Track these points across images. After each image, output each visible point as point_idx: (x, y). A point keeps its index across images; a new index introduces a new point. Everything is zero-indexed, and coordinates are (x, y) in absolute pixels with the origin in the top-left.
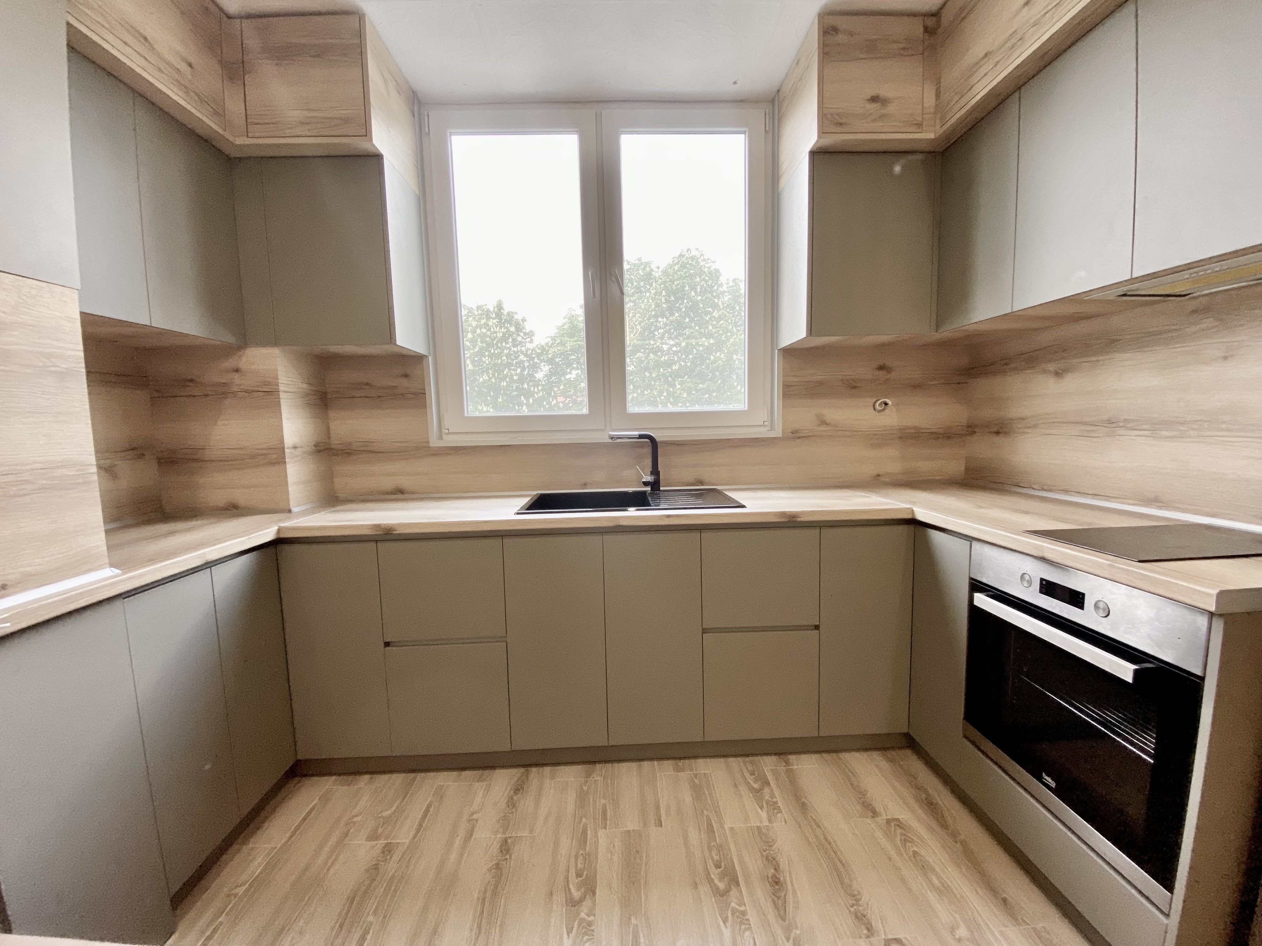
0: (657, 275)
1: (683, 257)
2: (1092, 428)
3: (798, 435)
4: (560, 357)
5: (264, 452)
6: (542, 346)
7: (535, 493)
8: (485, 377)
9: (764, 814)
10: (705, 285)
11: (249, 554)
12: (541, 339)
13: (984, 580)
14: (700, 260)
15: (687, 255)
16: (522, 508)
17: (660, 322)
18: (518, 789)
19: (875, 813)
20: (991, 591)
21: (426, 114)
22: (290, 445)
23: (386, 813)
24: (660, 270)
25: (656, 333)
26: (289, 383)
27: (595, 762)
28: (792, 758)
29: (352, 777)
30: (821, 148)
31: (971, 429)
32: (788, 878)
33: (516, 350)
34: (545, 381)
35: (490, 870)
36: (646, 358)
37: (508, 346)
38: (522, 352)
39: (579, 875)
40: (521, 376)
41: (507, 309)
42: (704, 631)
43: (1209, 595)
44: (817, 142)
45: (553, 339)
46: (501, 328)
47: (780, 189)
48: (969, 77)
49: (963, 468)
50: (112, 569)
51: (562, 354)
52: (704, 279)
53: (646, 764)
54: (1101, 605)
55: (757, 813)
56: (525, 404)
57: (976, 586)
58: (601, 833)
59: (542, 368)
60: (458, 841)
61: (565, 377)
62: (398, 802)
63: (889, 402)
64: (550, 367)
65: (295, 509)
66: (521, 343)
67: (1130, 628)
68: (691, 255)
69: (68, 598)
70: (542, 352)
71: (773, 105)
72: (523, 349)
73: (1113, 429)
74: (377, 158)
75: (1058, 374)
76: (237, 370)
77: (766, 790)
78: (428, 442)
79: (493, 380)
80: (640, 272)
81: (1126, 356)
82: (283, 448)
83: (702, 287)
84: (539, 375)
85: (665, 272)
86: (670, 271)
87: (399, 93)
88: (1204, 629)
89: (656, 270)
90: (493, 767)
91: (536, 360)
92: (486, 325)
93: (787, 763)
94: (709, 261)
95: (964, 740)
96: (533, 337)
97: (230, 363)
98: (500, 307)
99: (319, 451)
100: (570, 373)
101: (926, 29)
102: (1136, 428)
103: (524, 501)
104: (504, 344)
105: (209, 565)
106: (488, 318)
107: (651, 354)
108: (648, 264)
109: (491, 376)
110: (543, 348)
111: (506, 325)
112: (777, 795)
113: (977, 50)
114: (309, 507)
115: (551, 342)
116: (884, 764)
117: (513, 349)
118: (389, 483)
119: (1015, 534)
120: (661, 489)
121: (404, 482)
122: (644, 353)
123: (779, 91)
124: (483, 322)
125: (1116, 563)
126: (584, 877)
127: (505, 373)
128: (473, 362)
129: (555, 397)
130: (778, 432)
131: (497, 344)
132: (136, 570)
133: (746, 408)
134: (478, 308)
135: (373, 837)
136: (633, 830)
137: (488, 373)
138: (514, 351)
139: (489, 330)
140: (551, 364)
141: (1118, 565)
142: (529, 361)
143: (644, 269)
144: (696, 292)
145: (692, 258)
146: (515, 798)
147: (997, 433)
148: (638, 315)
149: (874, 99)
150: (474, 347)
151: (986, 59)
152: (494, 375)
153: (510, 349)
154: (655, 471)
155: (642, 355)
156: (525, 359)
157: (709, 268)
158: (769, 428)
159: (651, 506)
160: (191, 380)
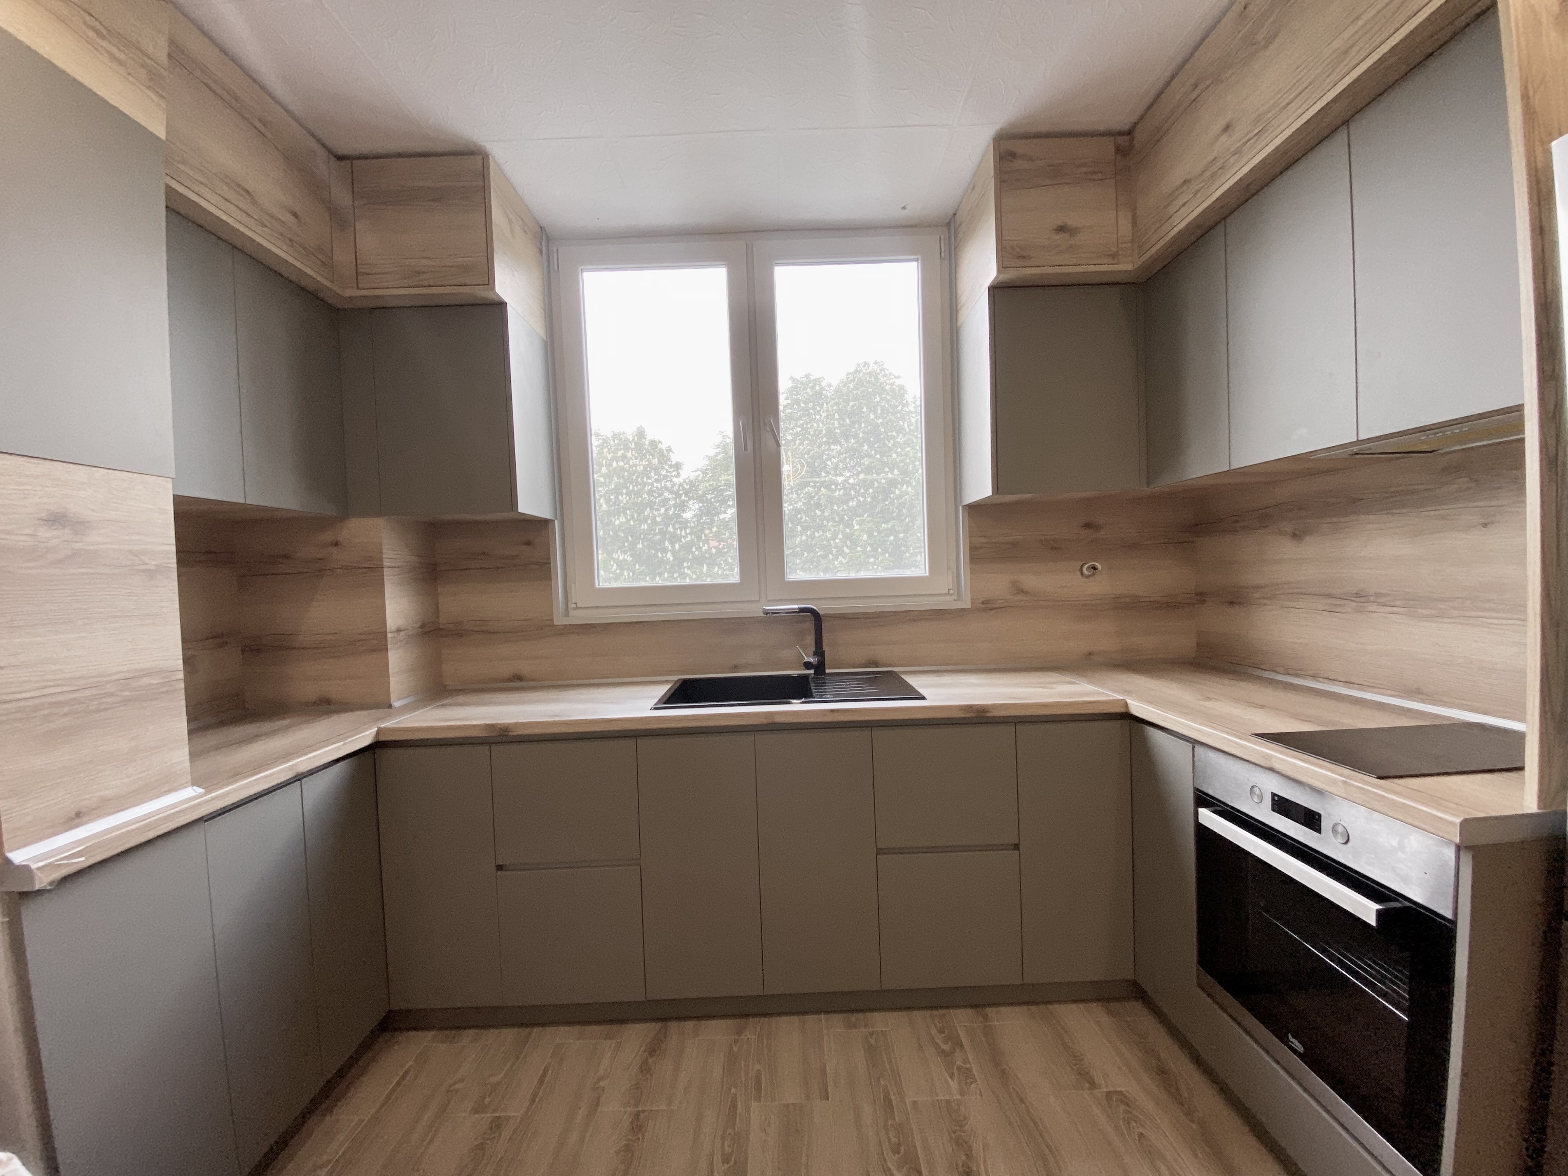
0: (828, 393)
1: (859, 373)
2: (1338, 602)
3: (989, 606)
4: (713, 493)
5: (363, 637)
6: (691, 481)
7: (676, 678)
8: (622, 519)
9: (954, 1084)
10: (887, 406)
11: (346, 761)
12: (688, 473)
13: (1210, 792)
14: (880, 376)
15: (864, 371)
16: (659, 702)
17: (833, 450)
18: (654, 1049)
19: (1093, 1085)
20: (1219, 806)
21: (555, 250)
22: (394, 628)
23: (494, 1080)
24: (832, 388)
25: (829, 463)
26: (396, 557)
27: (747, 1016)
28: (989, 1011)
29: (454, 1032)
30: (1002, 283)
31: (1201, 597)
32: (982, 1168)
33: (659, 487)
34: (694, 522)
35: (618, 1153)
36: (817, 493)
37: (649, 481)
38: (667, 488)
39: (726, 1160)
40: (666, 516)
41: (650, 436)
42: (879, 851)
43: (1451, 823)
44: (996, 277)
45: (704, 472)
46: (641, 460)
47: (959, 324)
48: (1166, 207)
49: (1195, 645)
50: (195, 788)
51: (715, 489)
52: (885, 399)
53: (810, 1018)
54: (1340, 829)
55: (946, 1082)
56: (670, 551)
57: (1203, 800)
58: (754, 1105)
59: (691, 506)
60: (581, 1114)
61: (718, 517)
62: (509, 1065)
63: (1099, 567)
64: (701, 505)
65: (396, 704)
66: (665, 477)
67: (1372, 858)
68: (868, 371)
69: (147, 825)
70: (691, 488)
71: (949, 229)
72: (669, 484)
73: (1362, 604)
74: (500, 306)
75: (1296, 536)
76: (336, 544)
77: (958, 1054)
78: (552, 620)
79: (632, 523)
80: (809, 390)
81: (1371, 517)
82: (385, 634)
83: (883, 409)
84: (688, 515)
85: (838, 390)
86: (844, 390)
87: (525, 231)
88: (1452, 864)
89: (828, 388)
90: (623, 1021)
91: (683, 498)
92: (624, 457)
93: (986, 1018)
94: (892, 376)
95: (1199, 990)
96: (680, 471)
97: (327, 536)
98: (641, 433)
99: (426, 633)
100: (725, 512)
101: (1118, 150)
102: (1389, 603)
103: (662, 690)
104: (645, 480)
105: (299, 778)
106: (627, 449)
107: (822, 489)
108: (817, 381)
109: (629, 517)
110: (691, 483)
111: (648, 457)
112: (970, 1058)
113: (1175, 177)
114: (414, 700)
115: (701, 476)
116: (1105, 1019)
117: (655, 485)
118: (506, 669)
119: (1241, 739)
120: (827, 671)
121: (524, 667)
122: (814, 487)
123: (955, 214)
124: (620, 453)
125: (1351, 779)
126: (732, 1163)
127: (646, 513)
128: (608, 501)
129: (707, 541)
130: (966, 603)
131: (637, 479)
132: (220, 788)
133: (927, 574)
134: (615, 437)
135: (479, 1109)
136: (793, 1104)
137: (625, 514)
138: (657, 487)
139: (628, 463)
140: (701, 501)
141: (1352, 782)
142: (675, 499)
143: (813, 387)
144: (875, 414)
145: (870, 374)
146: (650, 1060)
147: (1231, 603)
148: (806, 442)
149: (1061, 229)
150: (610, 483)
151: (1185, 187)
152: (632, 517)
153: (652, 485)
154: (819, 652)
155: (811, 489)
156: (670, 496)
157: (892, 384)
158: (955, 597)
159: (813, 697)
160: (285, 556)
